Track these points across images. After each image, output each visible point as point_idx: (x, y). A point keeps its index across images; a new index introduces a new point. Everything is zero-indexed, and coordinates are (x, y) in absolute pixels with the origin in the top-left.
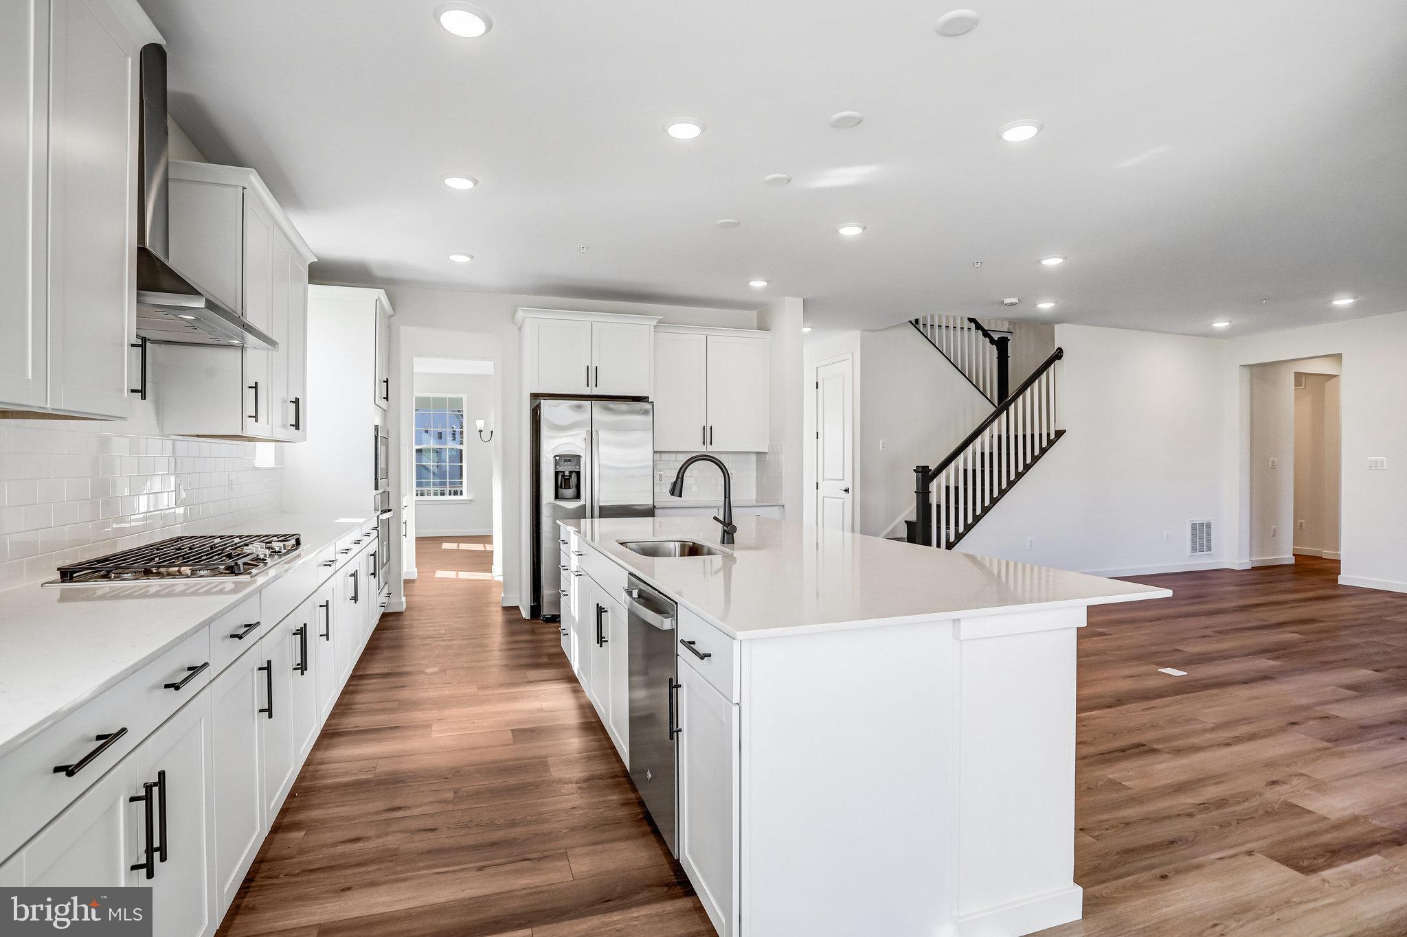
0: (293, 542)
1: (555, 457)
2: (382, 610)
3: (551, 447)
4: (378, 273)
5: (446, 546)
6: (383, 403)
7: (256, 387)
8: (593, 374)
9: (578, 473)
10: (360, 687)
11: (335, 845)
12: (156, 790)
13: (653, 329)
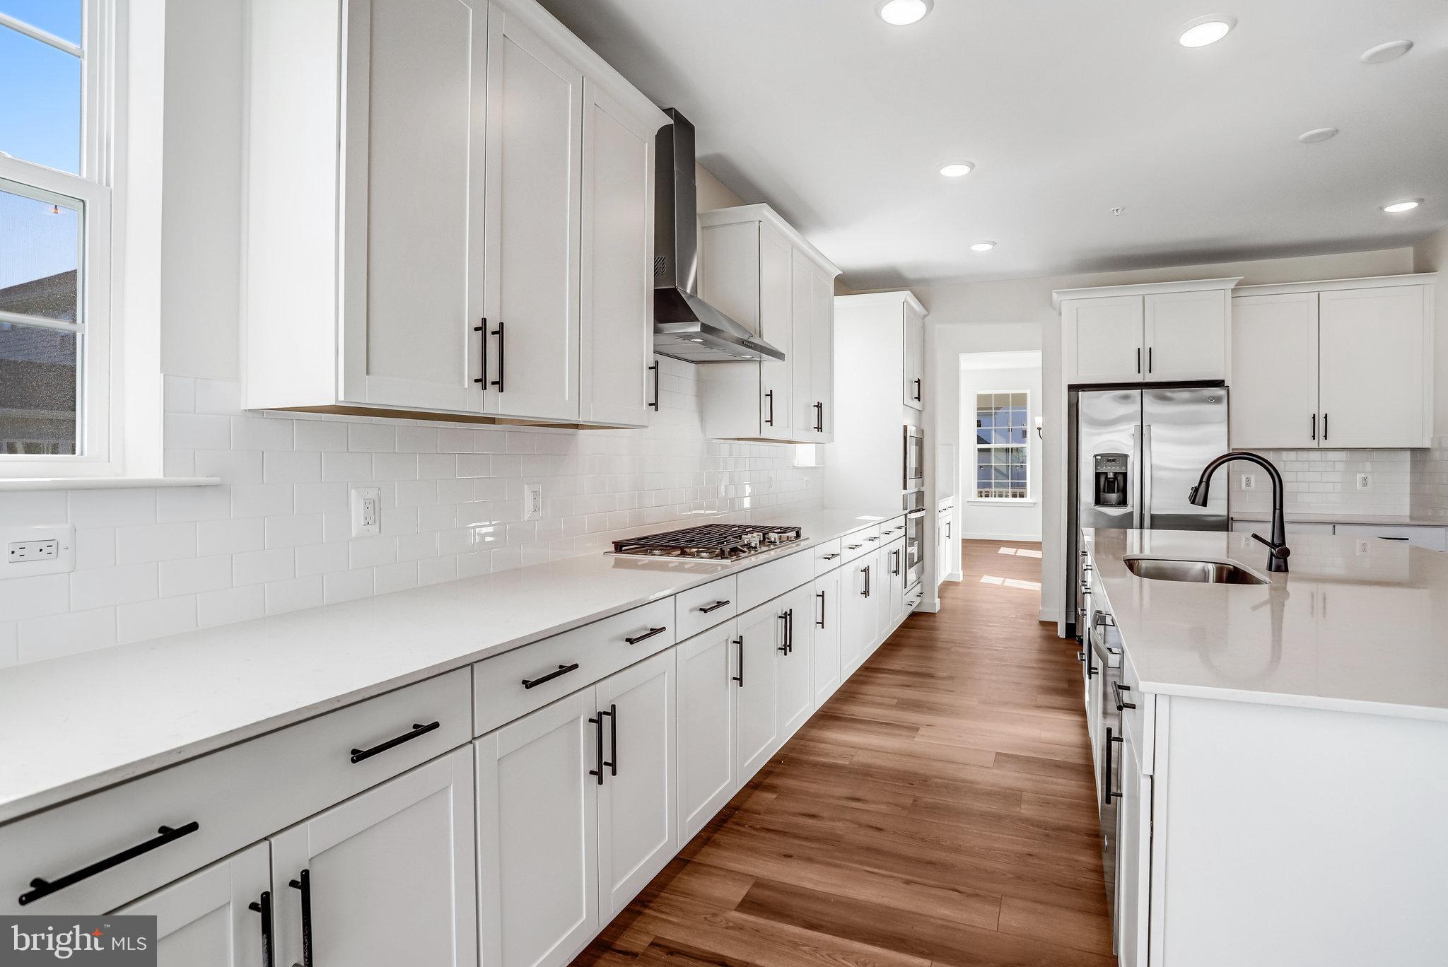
0: (793, 534)
1: (1095, 456)
2: (911, 609)
3: (1093, 444)
4: (910, 275)
5: (1003, 550)
6: (916, 404)
7: (771, 395)
8: (1145, 357)
9: (1125, 475)
10: (870, 679)
11: (795, 814)
12: (607, 720)
13: (1229, 293)
